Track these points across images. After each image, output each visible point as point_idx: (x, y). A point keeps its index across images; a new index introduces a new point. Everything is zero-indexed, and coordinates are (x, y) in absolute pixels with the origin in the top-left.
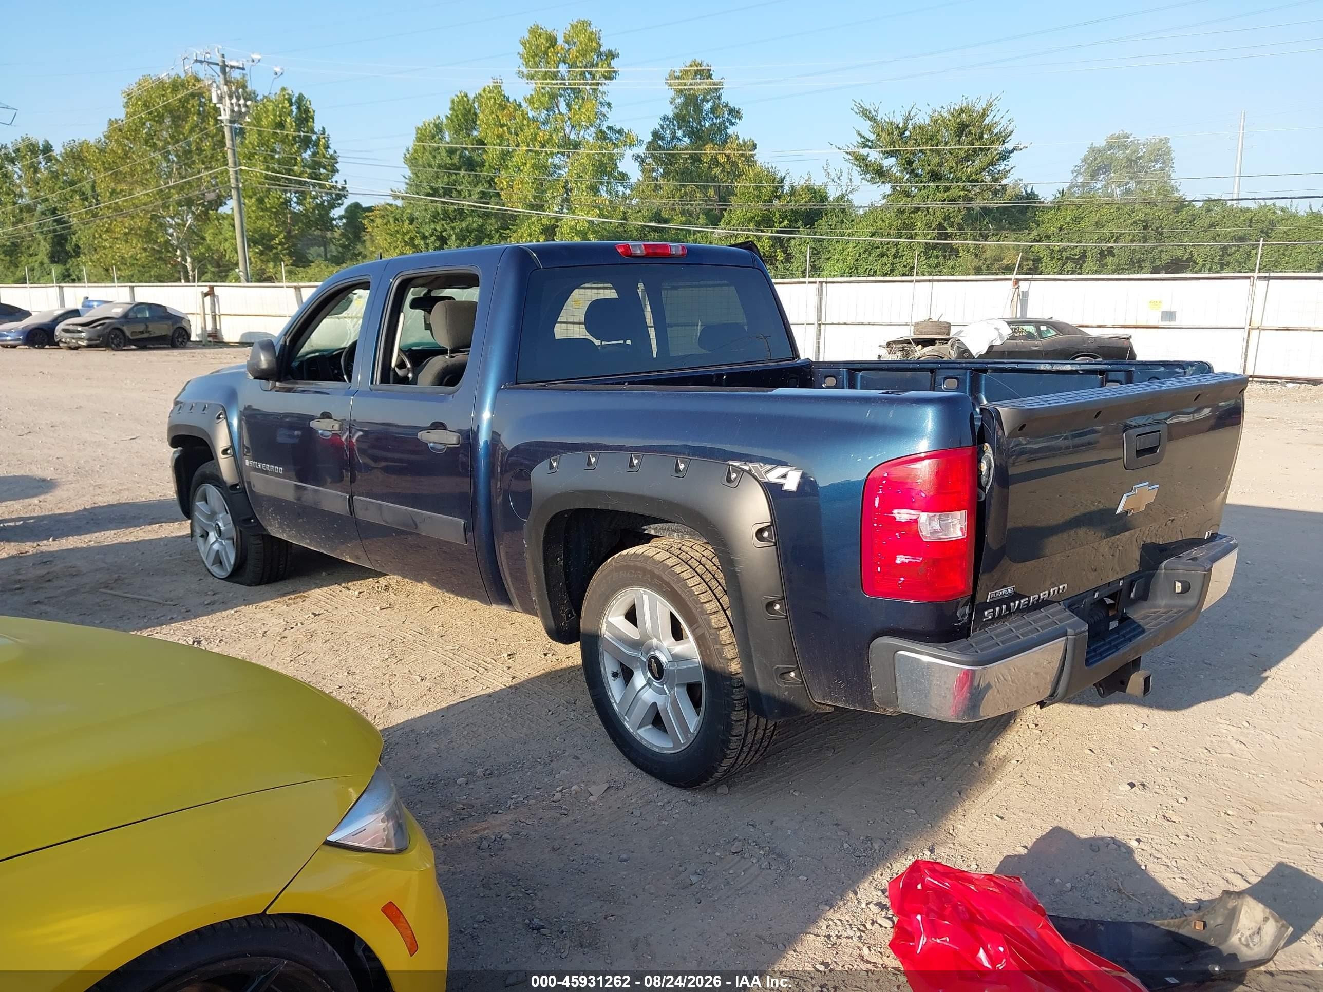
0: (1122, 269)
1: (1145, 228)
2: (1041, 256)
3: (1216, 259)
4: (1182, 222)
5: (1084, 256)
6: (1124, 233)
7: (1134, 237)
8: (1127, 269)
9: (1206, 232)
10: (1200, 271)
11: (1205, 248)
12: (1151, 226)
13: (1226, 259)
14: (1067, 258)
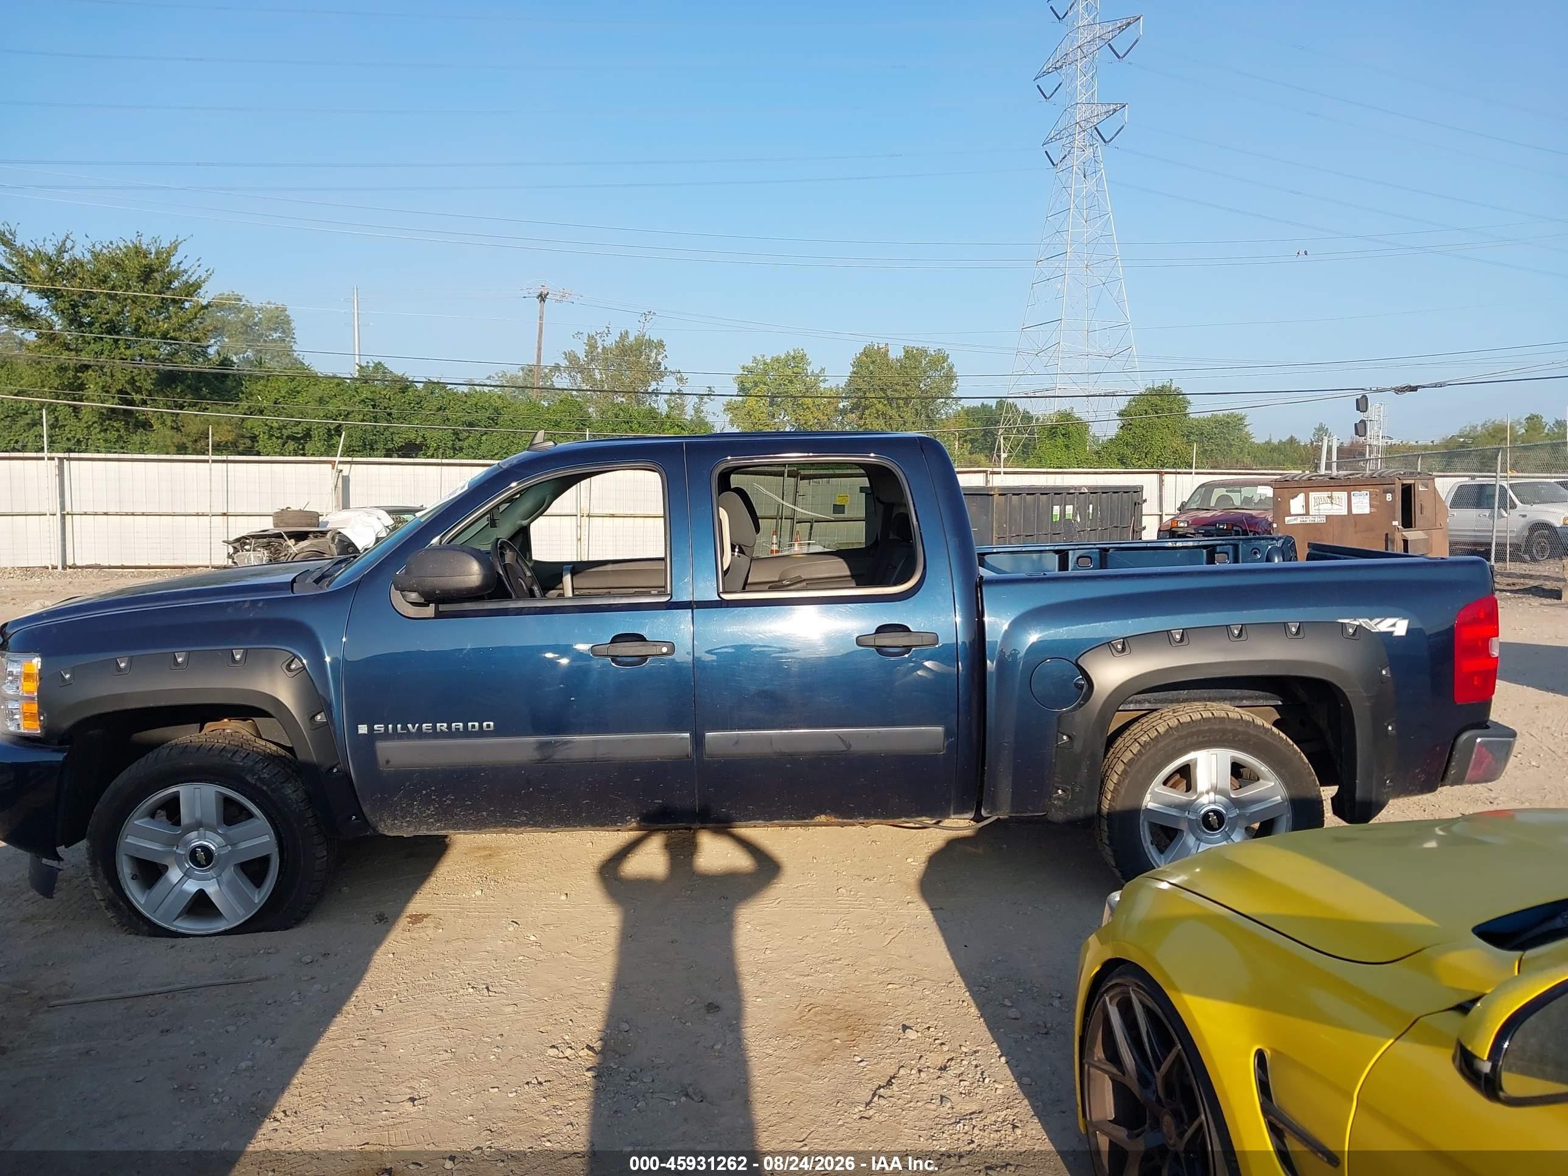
0: (353, 451)
1: (374, 406)
2: (257, 433)
3: (450, 444)
4: (409, 403)
5: (307, 435)
6: (353, 412)
7: (364, 416)
8: (359, 451)
9: (435, 415)
10: (432, 456)
11: (436, 433)
12: (379, 406)
13: (458, 444)
14: (288, 437)
